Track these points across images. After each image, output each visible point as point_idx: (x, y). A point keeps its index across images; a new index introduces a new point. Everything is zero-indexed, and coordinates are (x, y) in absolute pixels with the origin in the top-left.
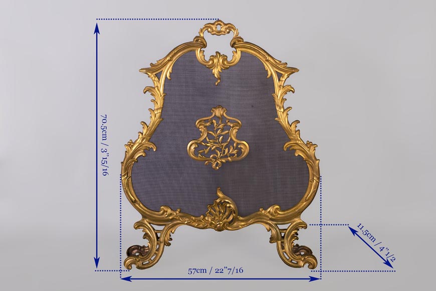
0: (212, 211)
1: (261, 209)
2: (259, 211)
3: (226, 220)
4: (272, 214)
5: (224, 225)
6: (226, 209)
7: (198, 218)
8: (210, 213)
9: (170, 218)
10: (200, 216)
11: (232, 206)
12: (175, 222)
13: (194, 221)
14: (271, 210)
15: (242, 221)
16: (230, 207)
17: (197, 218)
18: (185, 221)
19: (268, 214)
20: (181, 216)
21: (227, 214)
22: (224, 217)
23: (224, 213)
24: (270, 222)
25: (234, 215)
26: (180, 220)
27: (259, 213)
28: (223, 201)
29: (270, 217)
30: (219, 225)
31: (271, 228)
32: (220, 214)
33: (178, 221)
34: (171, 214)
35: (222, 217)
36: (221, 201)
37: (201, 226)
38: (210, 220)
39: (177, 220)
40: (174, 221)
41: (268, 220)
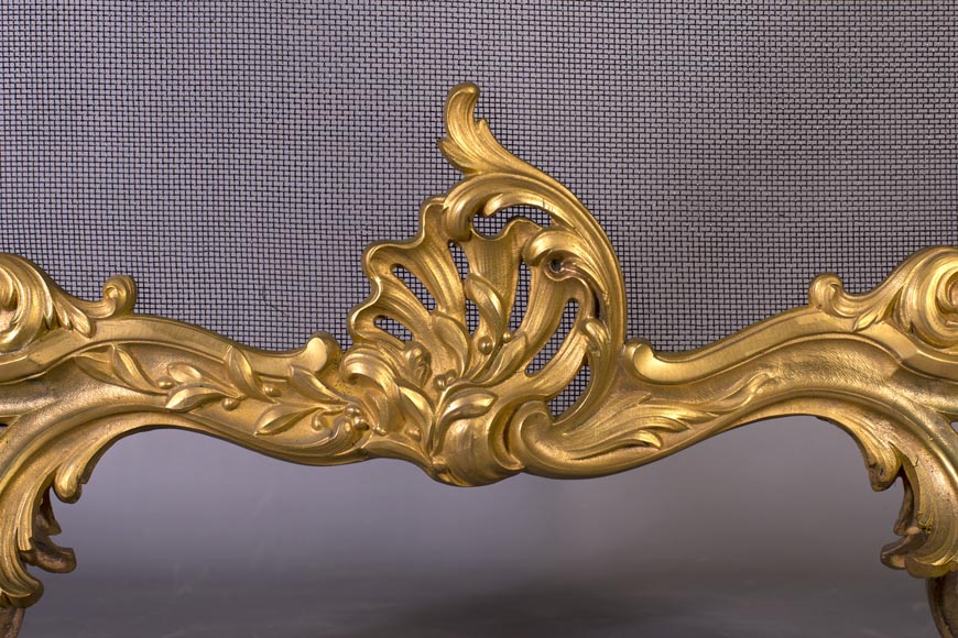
0: (401, 295)
1: (821, 289)
2: (804, 301)
3: (520, 379)
4: (916, 332)
5: (503, 427)
6: (524, 287)
7: (282, 365)
8: (383, 312)
9: (45, 356)
10: (303, 346)
11: (575, 247)
12: (88, 396)
13: (251, 392)
14: (912, 298)
15: (664, 390)
16: (556, 259)
17: (270, 365)
18: (173, 387)
19: (884, 331)
20: (132, 346)
21: (534, 322)
22: (505, 359)
23: (510, 322)
24: (903, 396)
25: (600, 333)
26: (119, 378)
27: (805, 319)
28: (494, 205)
29: (905, 347)
30: (459, 427)
31: (909, 448)
32: (470, 331)
33: (113, 392)
34: (51, 326)
35: (493, 353)
36: (479, 209)
37: (307, 432)
38: (384, 378)
39: (103, 379)
40: (77, 385)
41: (881, 383)
